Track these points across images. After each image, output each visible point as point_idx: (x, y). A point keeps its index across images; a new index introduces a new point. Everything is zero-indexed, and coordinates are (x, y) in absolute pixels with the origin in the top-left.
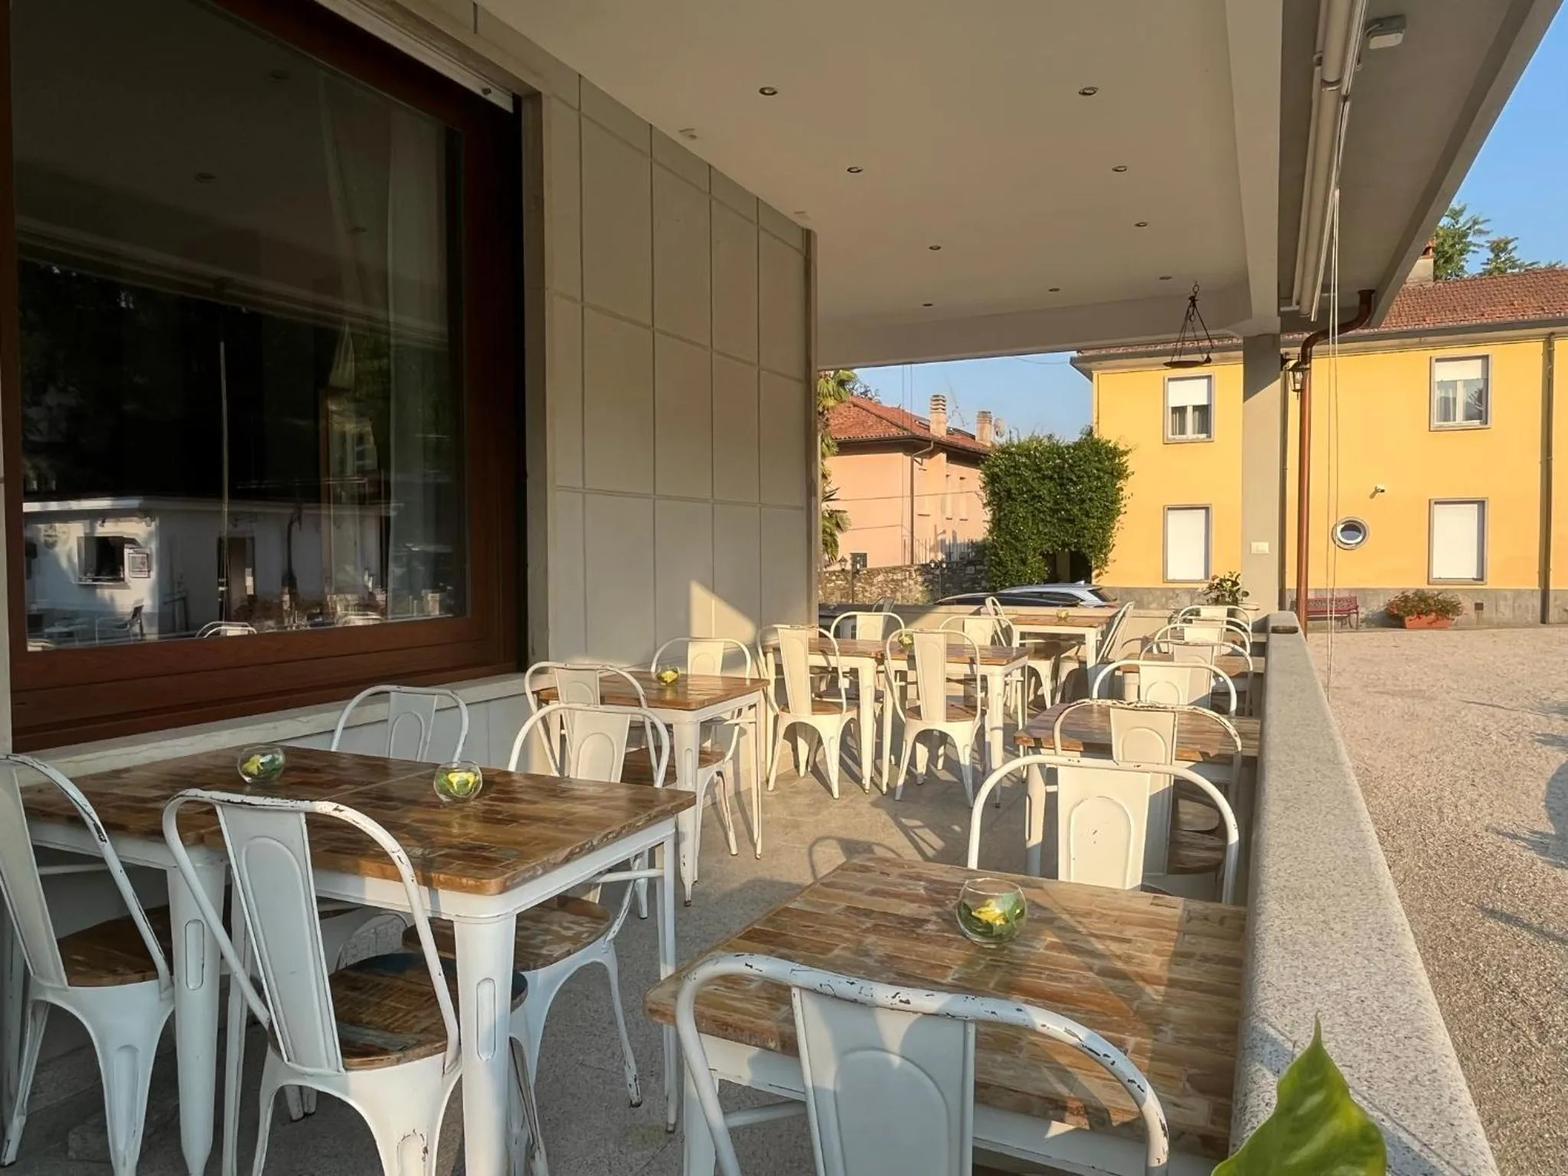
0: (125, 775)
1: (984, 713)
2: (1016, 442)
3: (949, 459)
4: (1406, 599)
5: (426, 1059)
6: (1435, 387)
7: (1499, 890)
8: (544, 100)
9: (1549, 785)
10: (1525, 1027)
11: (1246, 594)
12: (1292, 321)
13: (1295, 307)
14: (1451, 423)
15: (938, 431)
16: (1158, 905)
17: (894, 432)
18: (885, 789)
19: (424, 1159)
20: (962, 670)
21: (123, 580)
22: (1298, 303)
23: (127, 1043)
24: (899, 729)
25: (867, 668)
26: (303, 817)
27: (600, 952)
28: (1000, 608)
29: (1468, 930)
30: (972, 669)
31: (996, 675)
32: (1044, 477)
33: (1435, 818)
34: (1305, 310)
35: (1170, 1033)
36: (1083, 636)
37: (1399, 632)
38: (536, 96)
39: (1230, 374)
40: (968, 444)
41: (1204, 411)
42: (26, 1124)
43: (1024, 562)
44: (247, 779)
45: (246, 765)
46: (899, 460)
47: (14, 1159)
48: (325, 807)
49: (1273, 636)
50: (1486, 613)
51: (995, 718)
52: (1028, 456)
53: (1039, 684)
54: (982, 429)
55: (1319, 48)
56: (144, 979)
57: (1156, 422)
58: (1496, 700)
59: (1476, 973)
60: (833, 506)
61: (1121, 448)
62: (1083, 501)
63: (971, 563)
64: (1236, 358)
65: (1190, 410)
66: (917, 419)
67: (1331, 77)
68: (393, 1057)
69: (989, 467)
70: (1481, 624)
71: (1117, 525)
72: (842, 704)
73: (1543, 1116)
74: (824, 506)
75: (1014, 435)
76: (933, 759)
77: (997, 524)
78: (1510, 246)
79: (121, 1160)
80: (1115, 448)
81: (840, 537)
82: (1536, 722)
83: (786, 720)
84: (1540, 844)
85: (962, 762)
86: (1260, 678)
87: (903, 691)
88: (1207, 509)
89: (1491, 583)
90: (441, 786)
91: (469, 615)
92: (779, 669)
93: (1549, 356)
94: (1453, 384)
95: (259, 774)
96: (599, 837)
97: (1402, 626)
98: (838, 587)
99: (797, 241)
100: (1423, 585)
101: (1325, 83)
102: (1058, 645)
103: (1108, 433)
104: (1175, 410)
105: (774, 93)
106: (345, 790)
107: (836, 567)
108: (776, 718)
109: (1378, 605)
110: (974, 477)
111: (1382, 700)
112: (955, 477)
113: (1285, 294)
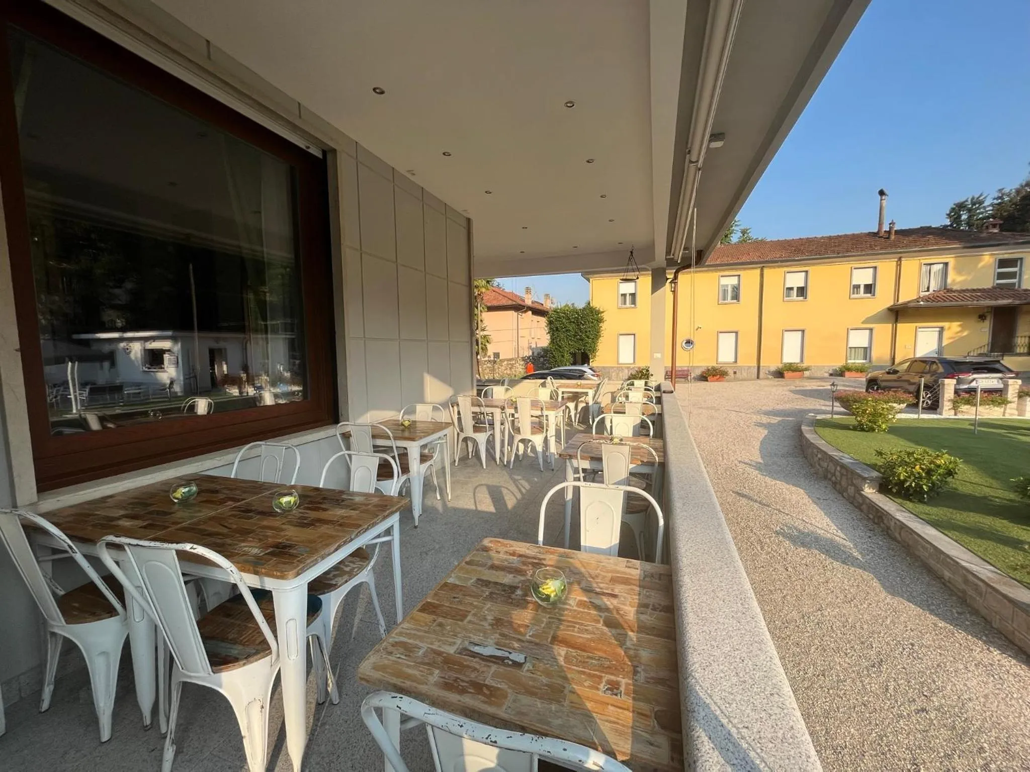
0: (109, 500)
1: (547, 430)
2: (560, 307)
3: (533, 313)
4: (708, 370)
5: (261, 660)
6: (720, 286)
7: (745, 488)
8: (338, 153)
9: (761, 444)
10: (756, 544)
11: (652, 375)
12: (671, 263)
13: (672, 257)
14: (726, 301)
15: (528, 302)
16: (629, 567)
17: (510, 303)
18: (505, 463)
19: (261, 711)
20: (539, 413)
21: (164, 368)
22: (673, 255)
23: (104, 651)
24: (511, 438)
25: (497, 412)
26: (174, 552)
27: (365, 576)
28: (553, 380)
29: (734, 505)
30: (542, 413)
31: (552, 414)
32: (571, 322)
33: (721, 459)
34: (676, 258)
35: (642, 673)
36: (587, 393)
37: (706, 382)
38: (334, 151)
39: (645, 281)
40: (540, 307)
41: (633, 295)
42: (54, 690)
43: (563, 356)
44: (176, 501)
45: (174, 494)
46: (512, 314)
47: (47, 708)
48: (187, 547)
49: (663, 394)
50: (738, 375)
51: (552, 432)
52: (564, 313)
53: (569, 412)
54: (546, 302)
55: (689, 146)
56: (111, 617)
57: (616, 301)
58: (742, 410)
59: (737, 523)
60: (485, 333)
61: (601, 310)
62: (586, 332)
63: (542, 357)
64: (648, 274)
65: (628, 295)
66: (519, 297)
67: (694, 159)
68: (241, 663)
69: (549, 318)
70: (736, 380)
71: (600, 341)
72: (486, 427)
73: (763, 581)
74: (482, 333)
75: (559, 304)
76: (526, 447)
77: (553, 341)
78: (748, 231)
79: (102, 712)
80: (599, 310)
81: (488, 346)
82: (756, 418)
83: (462, 436)
84: (758, 467)
85: (537, 450)
86: (661, 415)
87: (513, 422)
88: (634, 335)
89: (739, 363)
90: (276, 505)
91: (309, 399)
92: (459, 413)
93: (762, 275)
94: (727, 286)
95: (182, 498)
96: (355, 534)
97: (707, 381)
98: (488, 367)
99: (464, 224)
100: (715, 365)
101: (691, 162)
102: (578, 396)
103: (595, 304)
104: (622, 295)
105: (450, 155)
106: (229, 505)
107: (487, 359)
108: (458, 434)
109: (698, 372)
110: (543, 321)
111: (700, 411)
112: (535, 321)
113: (668, 252)
